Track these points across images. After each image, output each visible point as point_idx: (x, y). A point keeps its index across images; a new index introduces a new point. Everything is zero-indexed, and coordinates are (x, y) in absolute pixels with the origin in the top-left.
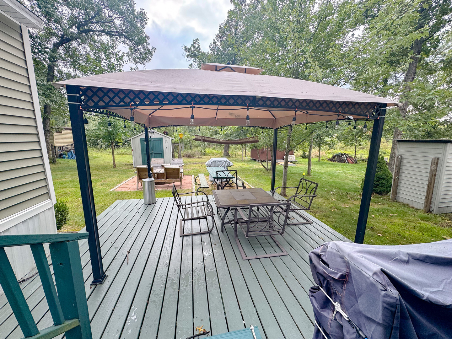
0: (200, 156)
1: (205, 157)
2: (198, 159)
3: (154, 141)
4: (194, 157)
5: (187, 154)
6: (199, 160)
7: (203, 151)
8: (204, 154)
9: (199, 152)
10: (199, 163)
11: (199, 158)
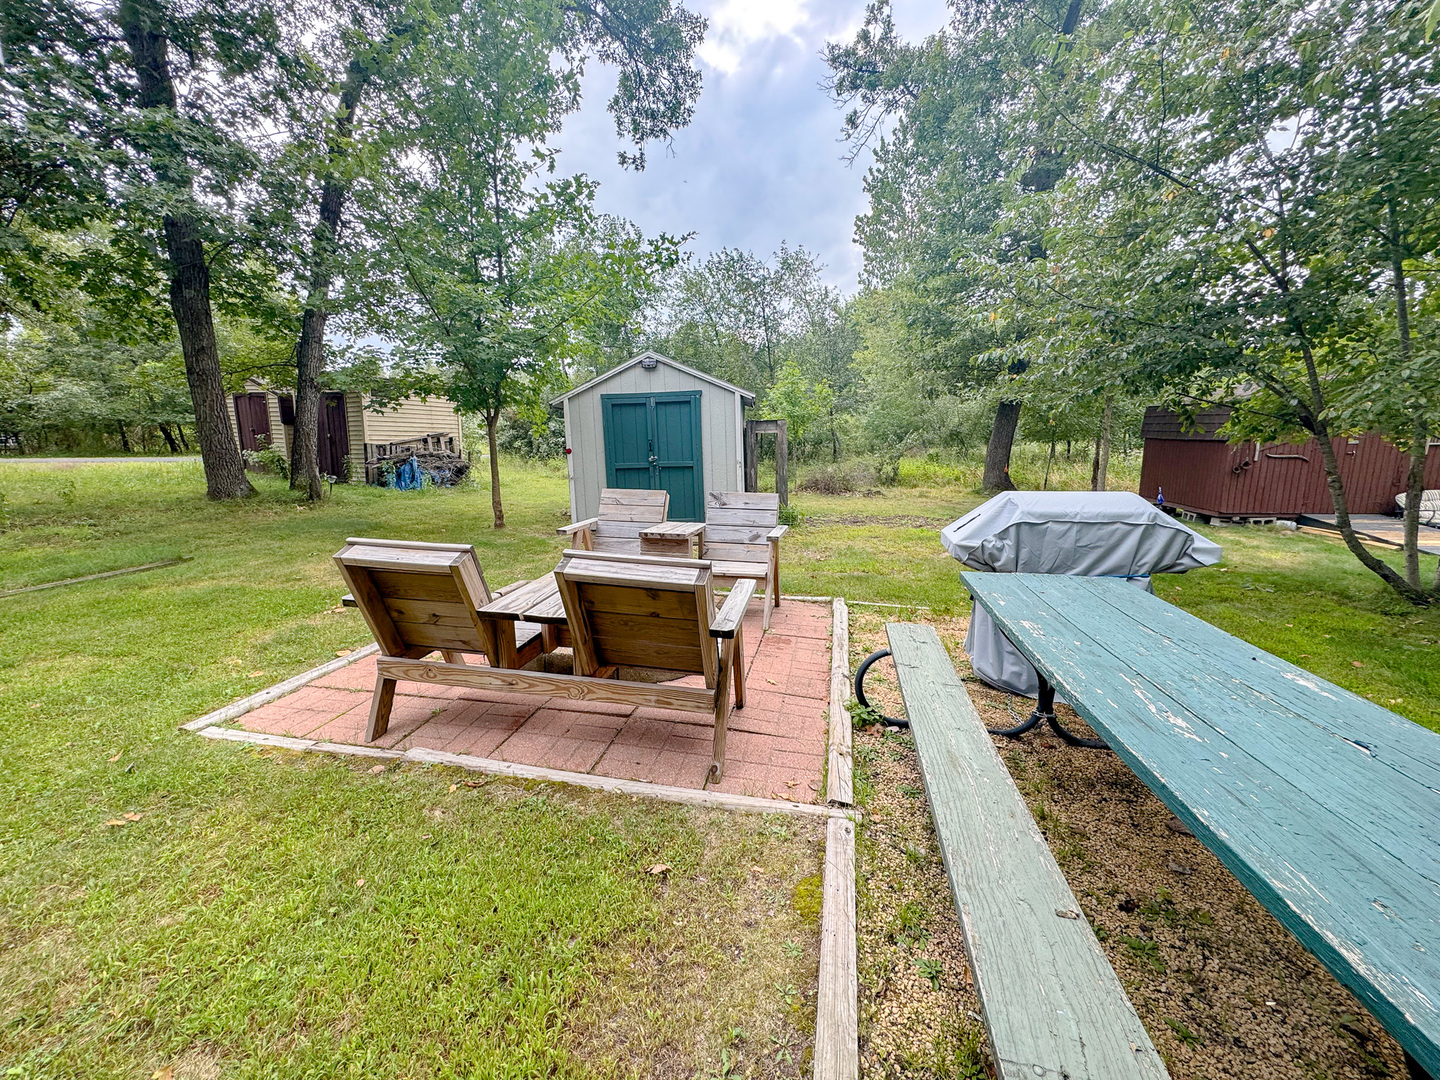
0: (874, 489)
1: (896, 491)
2: (867, 501)
3: (662, 410)
4: (847, 490)
5: (818, 476)
6: (873, 506)
7: (888, 469)
8: (893, 480)
9: (872, 470)
10: (872, 518)
11: (868, 494)
